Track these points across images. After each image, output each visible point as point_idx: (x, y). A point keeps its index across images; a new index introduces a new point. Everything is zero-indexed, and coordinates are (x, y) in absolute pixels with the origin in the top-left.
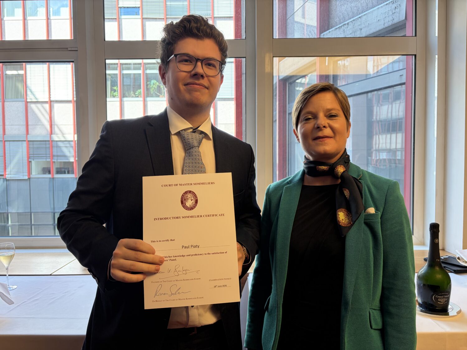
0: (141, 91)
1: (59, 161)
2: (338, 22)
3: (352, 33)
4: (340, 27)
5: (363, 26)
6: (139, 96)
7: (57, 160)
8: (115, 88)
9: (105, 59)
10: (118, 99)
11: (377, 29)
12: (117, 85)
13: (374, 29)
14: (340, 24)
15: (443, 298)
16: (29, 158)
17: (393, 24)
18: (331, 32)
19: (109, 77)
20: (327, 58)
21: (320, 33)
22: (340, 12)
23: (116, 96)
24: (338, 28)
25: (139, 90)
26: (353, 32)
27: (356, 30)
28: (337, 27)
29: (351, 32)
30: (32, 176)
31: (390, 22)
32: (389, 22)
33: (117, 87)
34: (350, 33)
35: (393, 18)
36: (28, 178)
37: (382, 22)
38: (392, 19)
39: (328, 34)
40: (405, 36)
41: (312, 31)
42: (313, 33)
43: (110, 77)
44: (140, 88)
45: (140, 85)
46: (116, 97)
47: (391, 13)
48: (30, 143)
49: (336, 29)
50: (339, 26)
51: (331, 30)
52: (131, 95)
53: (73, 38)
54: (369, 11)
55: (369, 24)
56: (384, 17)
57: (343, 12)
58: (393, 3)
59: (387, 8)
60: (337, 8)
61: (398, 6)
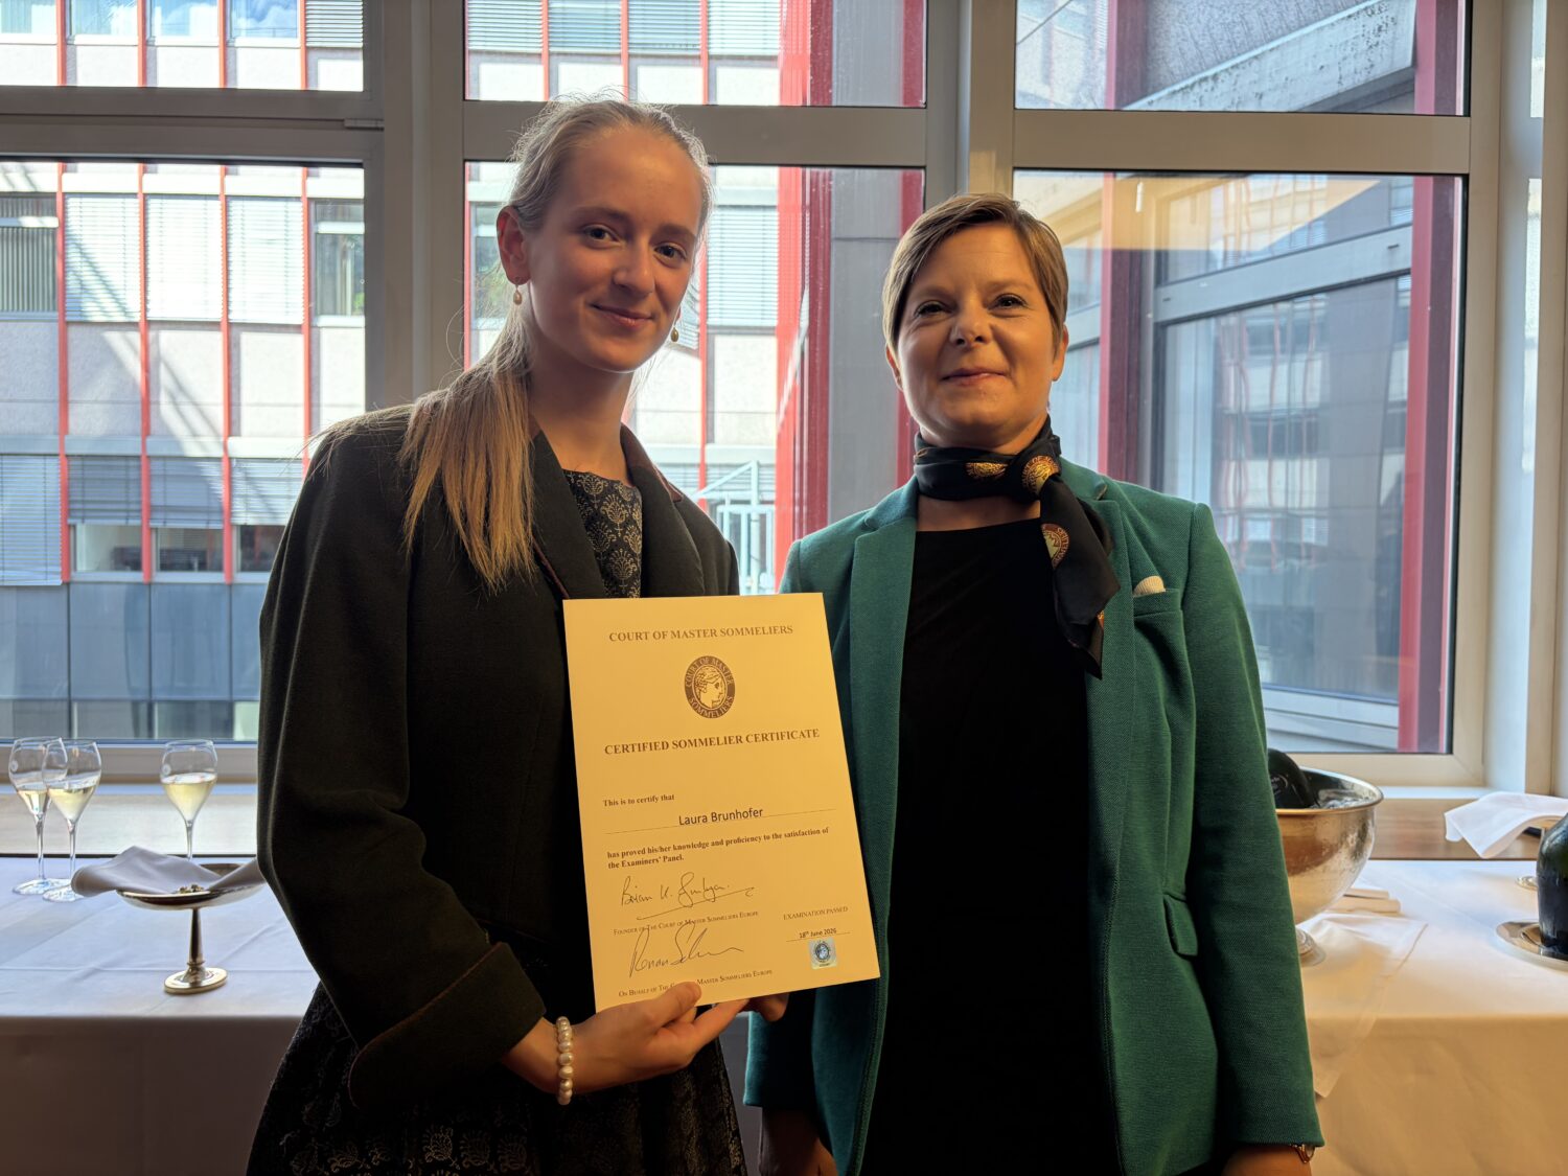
1: (170, 525)
2: (1178, 72)
4: (1186, 87)
5: (1266, 86)
9: (465, 161)
11: (1317, 96)
13: (1306, 94)
14: (1183, 79)
16: (68, 512)
17: (1371, 79)
18: (1154, 104)
22: (1183, 40)
24: (1182, 89)
26: (1233, 103)
27: (1243, 100)
28: (1177, 87)
29: (1225, 103)
30: (76, 577)
31: (1360, 72)
32: (1356, 72)
35: (1369, 60)
36: (64, 583)
37: (1335, 73)
38: (1369, 64)
47: (1365, 47)
49: (1174, 92)
51: (1154, 97)
54: (1290, 38)
55: (1287, 79)
56: (1341, 56)
57: (1196, 38)
58: (1373, 13)
59: (1353, 29)
60: (1175, 27)
61: (1387, 25)
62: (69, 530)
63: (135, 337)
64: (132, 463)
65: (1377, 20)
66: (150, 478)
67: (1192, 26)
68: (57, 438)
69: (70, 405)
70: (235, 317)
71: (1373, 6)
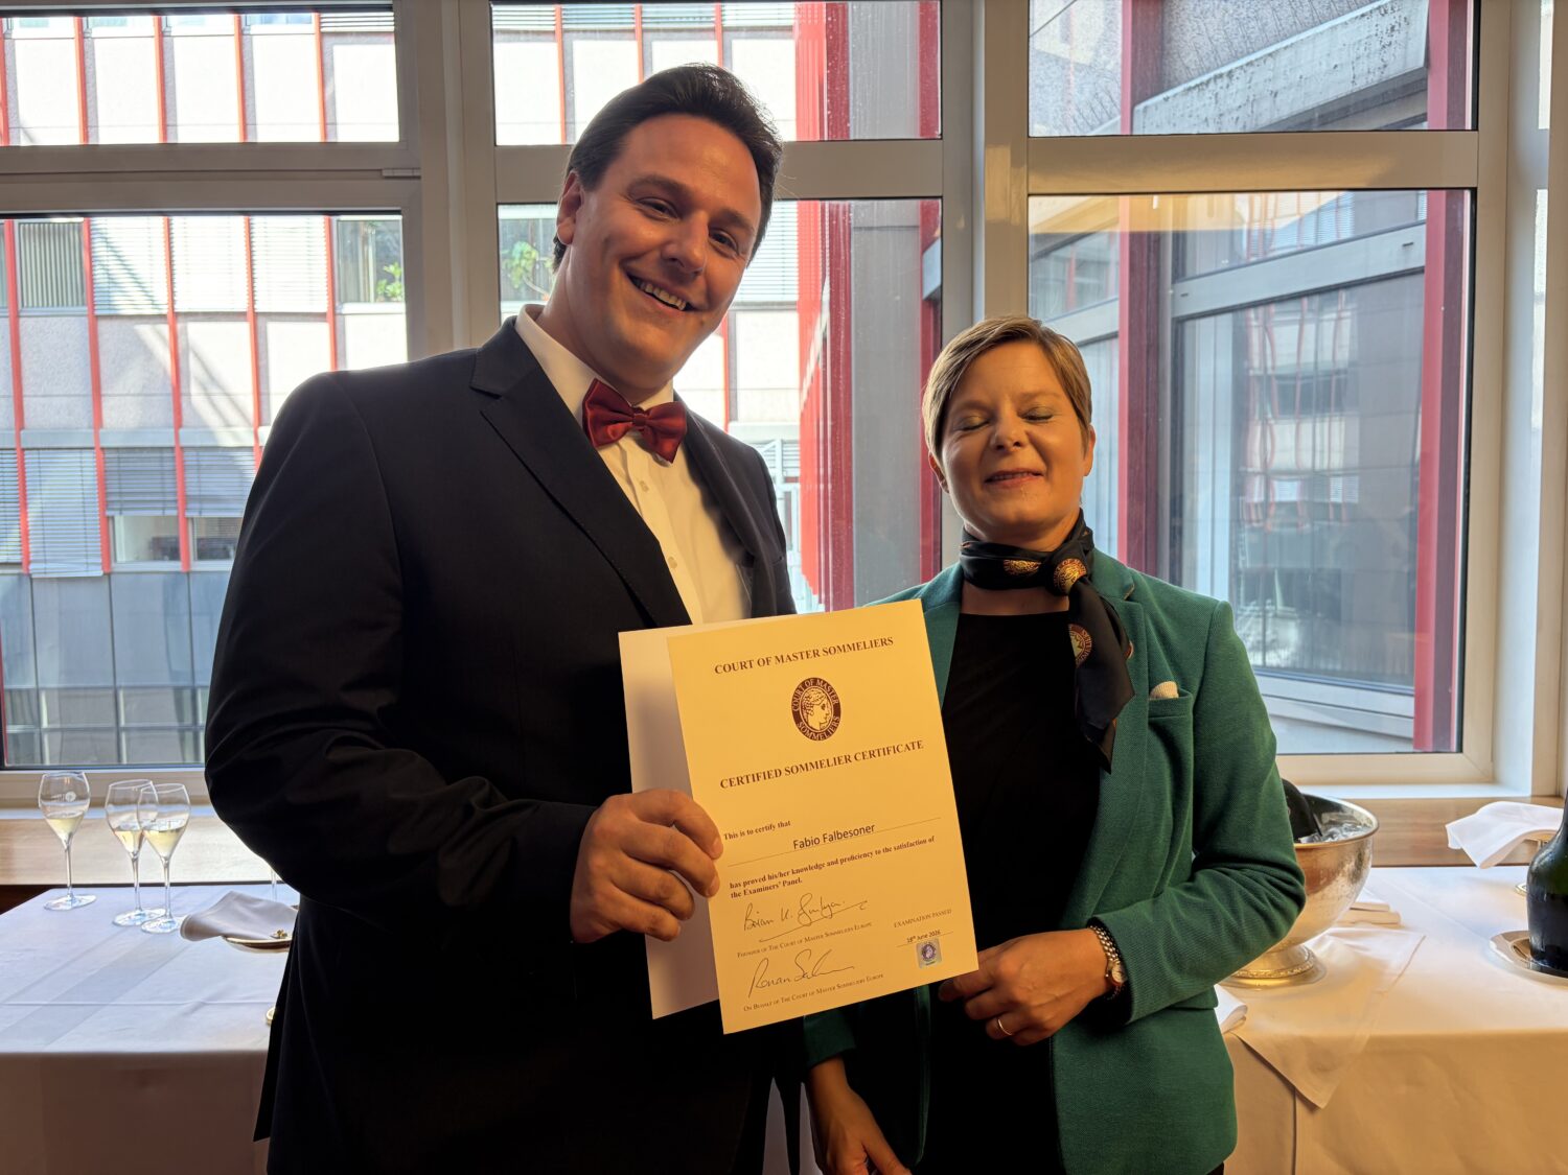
1: (206, 515)
3: (1244, 105)
4: (1202, 84)
5: (1281, 83)
9: (498, 204)
11: (1332, 94)
13: (1321, 93)
14: (1200, 75)
16: (105, 504)
17: (1384, 79)
18: (1170, 100)
19: (369, 231)
22: (1199, 34)
23: (394, 295)
24: (1197, 86)
26: (1248, 101)
27: (1257, 97)
28: (1191, 84)
29: (1239, 101)
30: (116, 567)
31: (1374, 72)
32: (1369, 72)
34: (1238, 104)
35: (1382, 60)
36: (105, 574)
37: (1348, 73)
38: (1381, 64)
47: (1379, 47)
49: (1190, 89)
50: (1197, 81)
51: (1169, 93)
54: (1303, 36)
55: (1301, 77)
56: (1353, 55)
57: (1211, 33)
58: (1386, 12)
59: (1365, 29)
60: (1190, 21)
61: (1400, 25)
62: (107, 522)
63: (165, 329)
64: (167, 454)
65: (1388, 21)
66: (183, 469)
67: (1207, 21)
68: (92, 431)
69: (103, 398)
70: (259, 308)
71: (1386, 4)
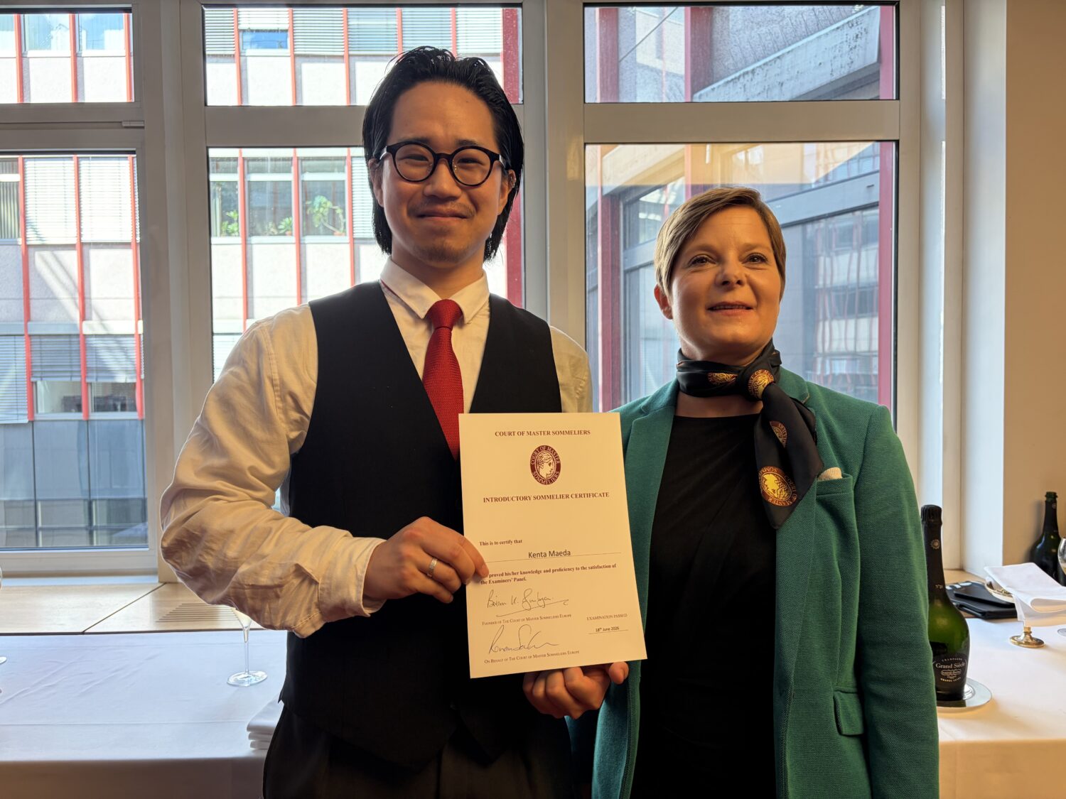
0: (291, 222)
1: (101, 381)
2: (732, 68)
3: (762, 92)
4: (735, 78)
5: (786, 76)
6: (288, 233)
7: (97, 379)
8: (232, 214)
9: (208, 148)
10: (239, 240)
11: (818, 84)
12: (236, 207)
13: (811, 82)
14: (737, 72)
15: (950, 669)
16: (30, 373)
17: (851, 72)
18: (716, 90)
19: (217, 188)
20: (708, 146)
21: (693, 92)
22: (735, 45)
23: (233, 232)
24: (732, 80)
25: (287, 220)
26: (764, 89)
27: (771, 86)
28: (729, 78)
29: (759, 89)
30: (37, 417)
31: (845, 67)
32: (842, 67)
33: (237, 212)
34: (758, 92)
35: (850, 58)
36: (29, 421)
37: (828, 69)
38: (850, 61)
39: (710, 95)
40: (877, 99)
41: (675, 88)
42: (678, 91)
43: (220, 189)
44: (289, 215)
45: (290, 208)
46: (233, 234)
47: (848, 49)
48: (34, 340)
49: (728, 82)
50: (733, 77)
51: (715, 85)
52: (269, 230)
53: (133, 101)
54: (799, 44)
55: (798, 72)
56: (832, 56)
57: (743, 45)
59: (839, 37)
60: (729, 37)
61: (861, 33)
62: (32, 386)
63: (75, 254)
64: (74, 339)
65: (854, 31)
66: (85, 349)
67: (740, 36)
68: (23, 323)
69: (31, 301)
71: (852, 20)
